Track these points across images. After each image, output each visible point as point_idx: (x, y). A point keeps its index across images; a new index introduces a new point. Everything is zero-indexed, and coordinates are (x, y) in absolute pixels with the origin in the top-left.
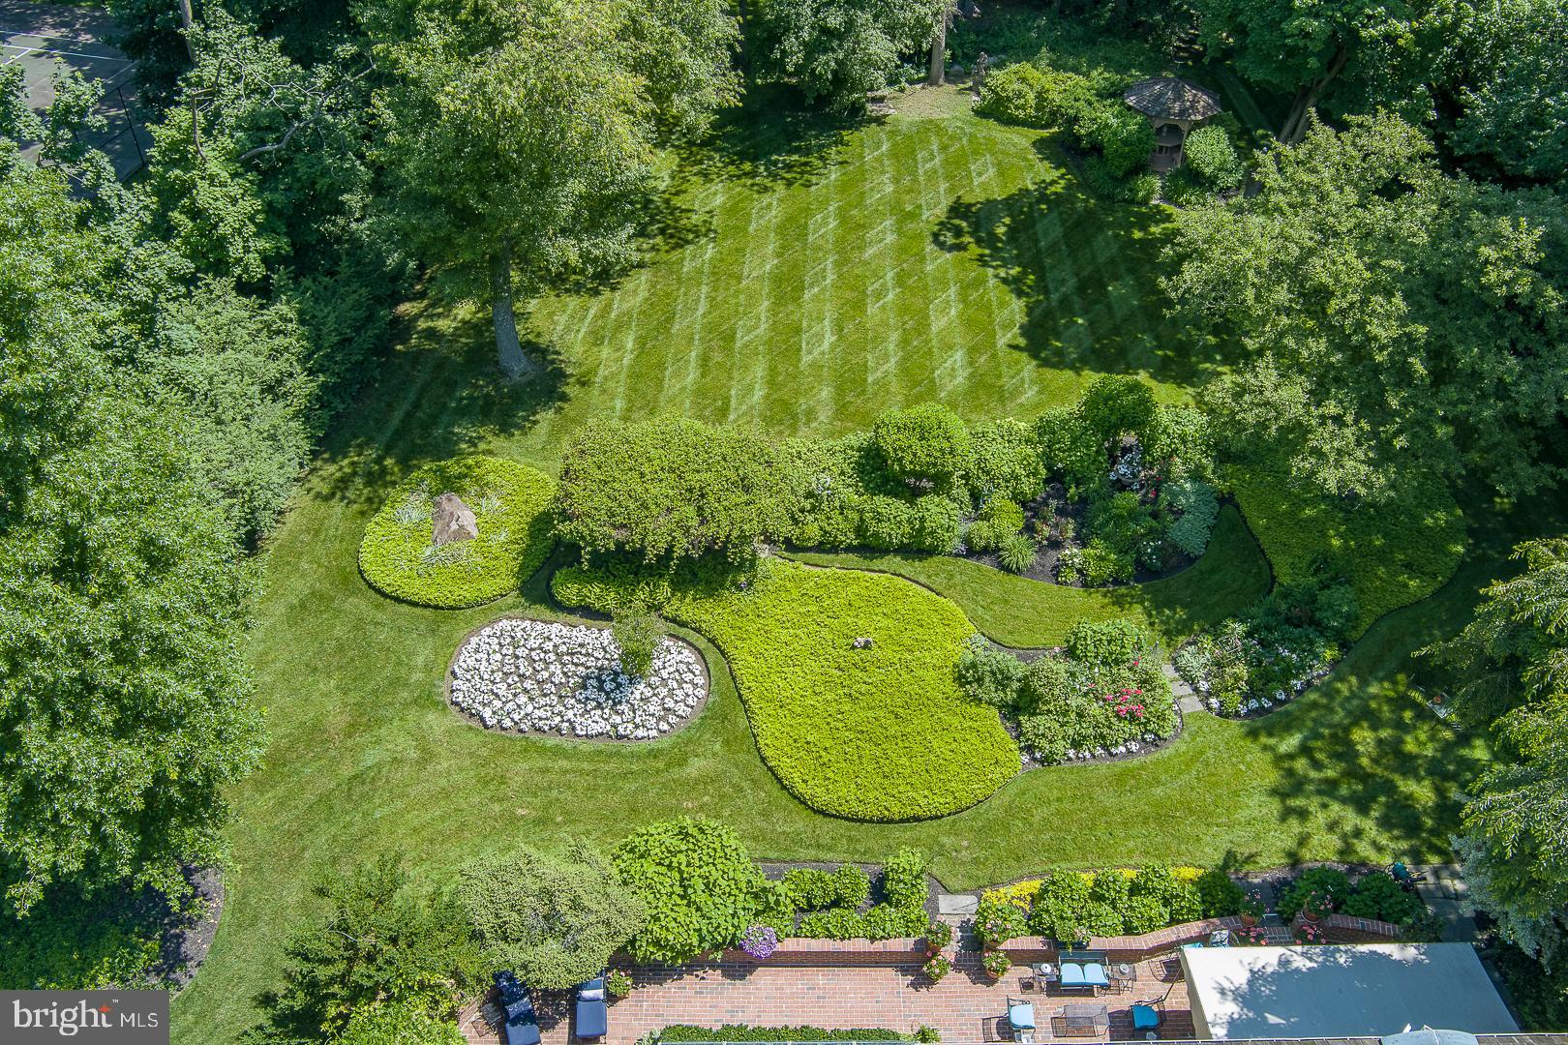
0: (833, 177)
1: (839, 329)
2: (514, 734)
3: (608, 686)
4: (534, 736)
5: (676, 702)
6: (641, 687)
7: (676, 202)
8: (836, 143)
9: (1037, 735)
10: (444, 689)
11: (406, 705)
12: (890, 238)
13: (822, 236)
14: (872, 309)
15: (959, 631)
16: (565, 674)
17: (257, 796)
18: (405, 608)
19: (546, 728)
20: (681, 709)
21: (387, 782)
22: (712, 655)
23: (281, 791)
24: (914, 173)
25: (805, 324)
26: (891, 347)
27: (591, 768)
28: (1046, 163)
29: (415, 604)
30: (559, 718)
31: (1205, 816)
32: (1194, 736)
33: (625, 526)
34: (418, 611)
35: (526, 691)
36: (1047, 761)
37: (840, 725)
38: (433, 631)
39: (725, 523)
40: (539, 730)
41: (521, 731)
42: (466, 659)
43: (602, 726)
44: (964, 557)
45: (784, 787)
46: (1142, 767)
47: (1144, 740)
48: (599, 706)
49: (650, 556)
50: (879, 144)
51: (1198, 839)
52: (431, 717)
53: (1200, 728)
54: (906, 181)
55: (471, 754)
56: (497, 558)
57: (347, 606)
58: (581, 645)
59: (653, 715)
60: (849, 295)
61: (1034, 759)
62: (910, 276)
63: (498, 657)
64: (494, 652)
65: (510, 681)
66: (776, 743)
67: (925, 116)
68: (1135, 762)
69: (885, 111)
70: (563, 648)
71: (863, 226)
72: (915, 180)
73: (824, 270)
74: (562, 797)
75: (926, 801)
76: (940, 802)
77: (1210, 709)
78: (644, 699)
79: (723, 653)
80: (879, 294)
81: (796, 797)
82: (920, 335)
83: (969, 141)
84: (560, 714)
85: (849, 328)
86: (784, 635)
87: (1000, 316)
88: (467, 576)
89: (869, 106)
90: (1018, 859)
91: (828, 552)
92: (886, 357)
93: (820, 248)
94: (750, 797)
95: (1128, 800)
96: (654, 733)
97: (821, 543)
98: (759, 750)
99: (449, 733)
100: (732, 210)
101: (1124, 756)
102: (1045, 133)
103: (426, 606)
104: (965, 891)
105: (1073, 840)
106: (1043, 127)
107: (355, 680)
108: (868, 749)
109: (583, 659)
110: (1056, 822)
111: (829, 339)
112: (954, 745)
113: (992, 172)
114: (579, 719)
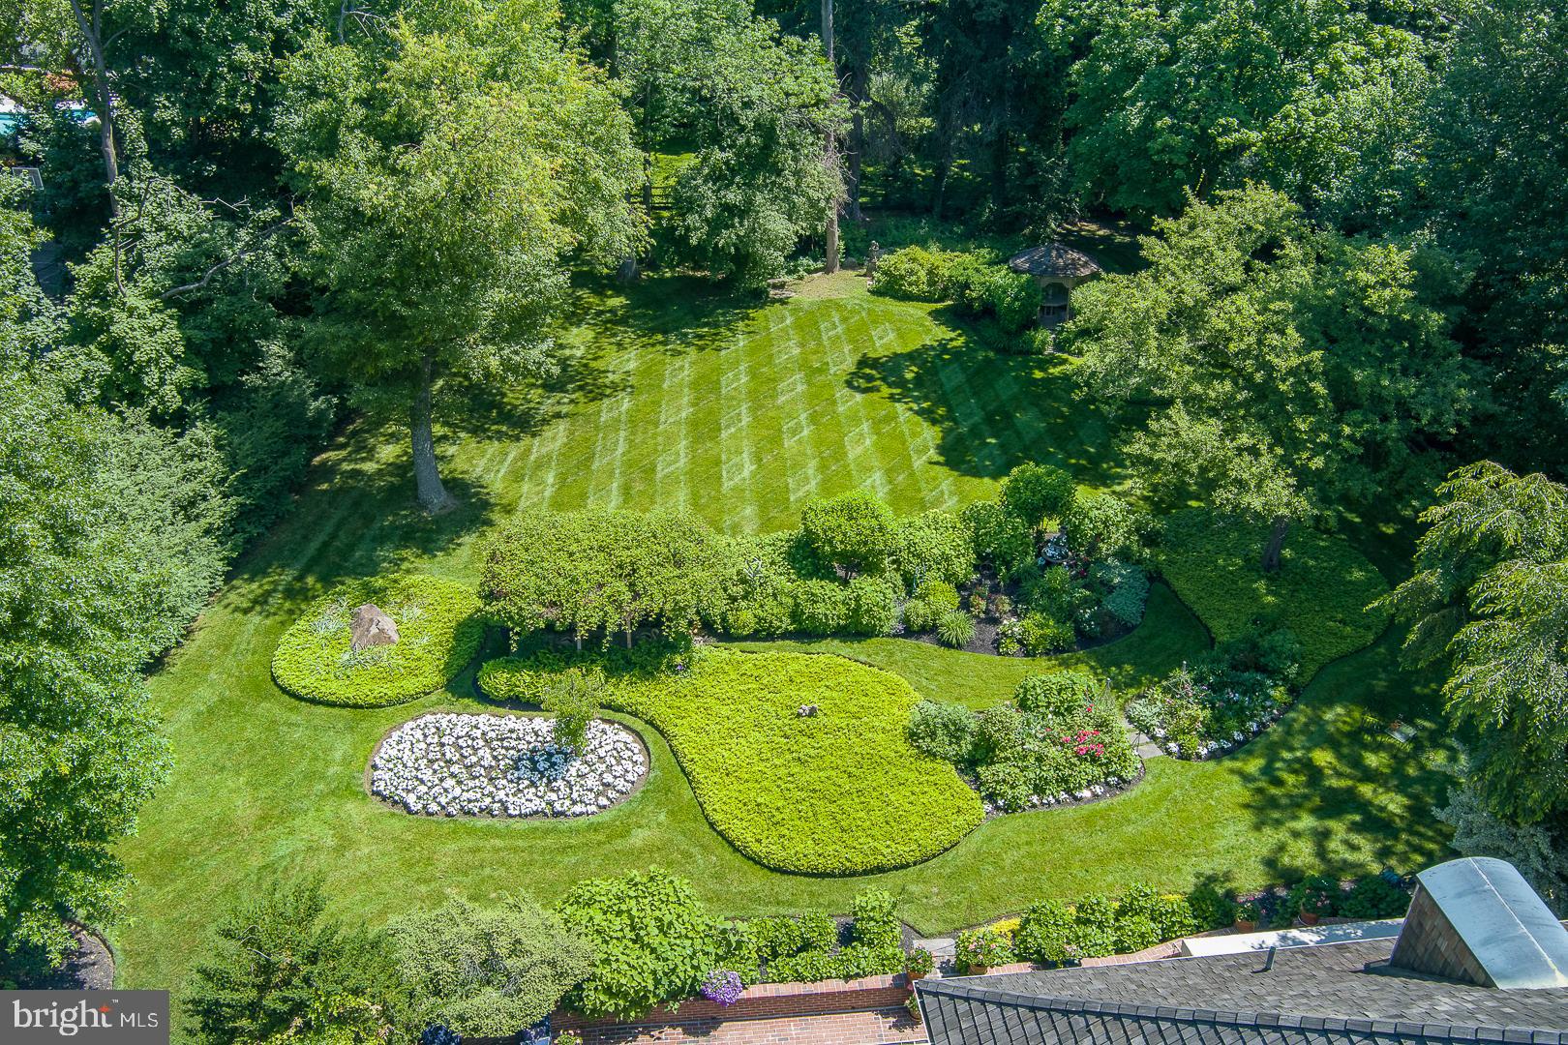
0: (741, 344)
1: (758, 459)
2: (441, 818)
3: (542, 766)
4: (463, 819)
5: (615, 777)
6: (577, 764)
7: (593, 364)
8: (742, 319)
9: (997, 782)
10: (364, 780)
11: (322, 796)
12: (800, 388)
13: (735, 389)
14: (789, 443)
15: (905, 700)
16: (495, 758)
17: (154, 890)
18: (322, 709)
19: (476, 810)
20: (620, 784)
21: (302, 870)
22: (650, 735)
23: (180, 884)
24: (819, 339)
25: (724, 457)
26: (811, 472)
27: (526, 845)
28: (943, 328)
29: (333, 705)
30: (490, 799)
31: (1182, 848)
32: (1157, 777)
33: (555, 604)
34: (336, 711)
35: (453, 775)
36: (1011, 808)
37: (791, 786)
38: (352, 728)
39: (658, 597)
40: (469, 813)
41: (449, 815)
42: (388, 750)
43: (537, 804)
44: (904, 636)
45: (736, 850)
46: (1110, 808)
47: (1107, 783)
48: (533, 784)
49: (581, 633)
50: (783, 319)
51: (1179, 870)
52: (351, 807)
53: (1163, 770)
54: (812, 345)
55: (394, 839)
56: (419, 659)
57: (259, 710)
58: (512, 731)
59: (591, 790)
60: (765, 433)
61: (998, 808)
62: (823, 415)
63: (423, 746)
64: (418, 741)
65: (436, 766)
66: (725, 808)
67: (824, 297)
68: (1102, 804)
69: (787, 294)
70: (493, 735)
71: (774, 380)
72: (820, 344)
73: (739, 414)
74: (496, 874)
75: (888, 851)
76: (904, 851)
77: (1170, 753)
78: (582, 776)
79: (662, 732)
80: (794, 432)
81: (750, 858)
82: (838, 461)
83: (869, 314)
84: (491, 795)
85: (767, 458)
86: (725, 711)
87: (913, 444)
88: (389, 675)
89: (772, 292)
90: (993, 901)
91: (764, 640)
92: (807, 480)
93: (733, 398)
94: (701, 862)
95: (1100, 839)
96: (593, 808)
97: (757, 631)
98: (706, 817)
99: (369, 820)
100: (646, 371)
101: (1089, 801)
102: (939, 306)
103: (345, 706)
104: (940, 935)
105: (1049, 879)
106: (936, 301)
107: (267, 776)
108: (821, 806)
109: (514, 743)
110: (1028, 863)
111: (749, 468)
112: (912, 798)
113: (892, 336)
114: (511, 799)
